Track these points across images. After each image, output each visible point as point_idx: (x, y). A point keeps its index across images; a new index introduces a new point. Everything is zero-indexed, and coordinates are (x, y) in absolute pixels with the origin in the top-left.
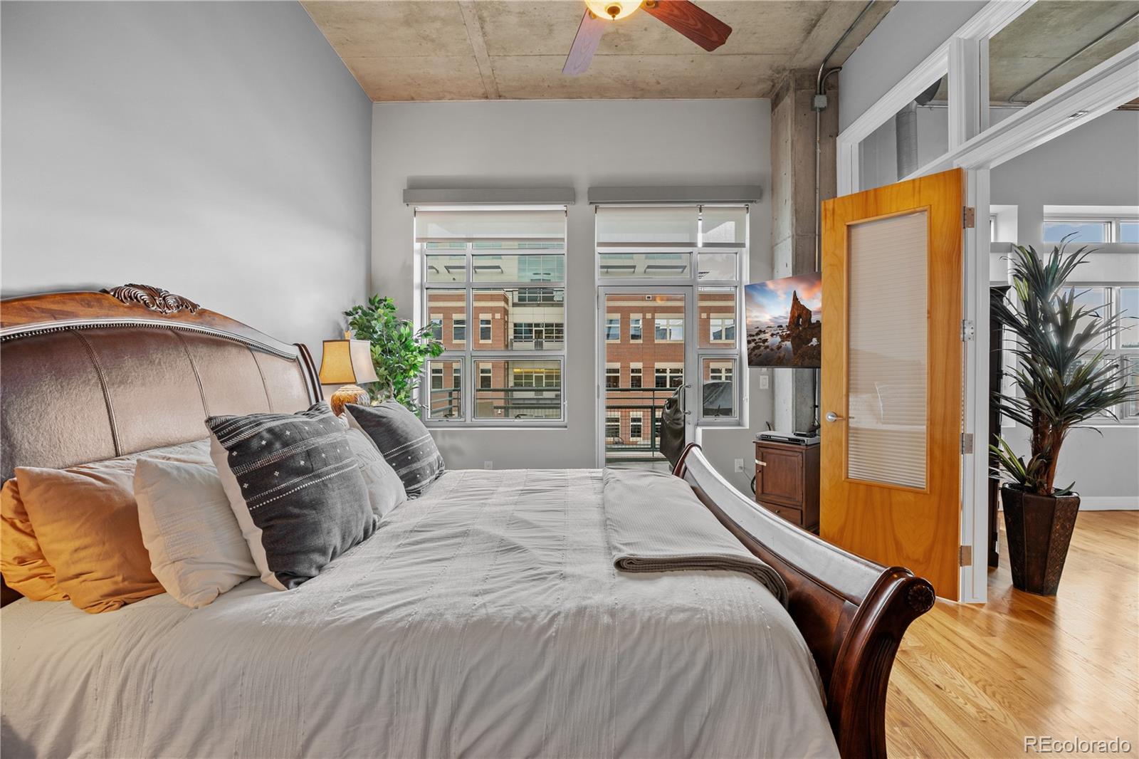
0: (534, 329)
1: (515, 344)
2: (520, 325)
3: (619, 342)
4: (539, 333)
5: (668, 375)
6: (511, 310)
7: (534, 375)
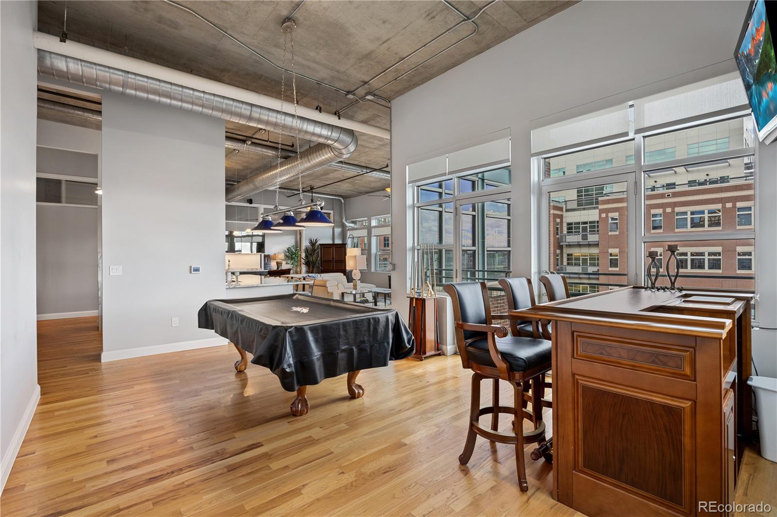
0: (581, 226)
1: (567, 237)
2: (571, 224)
3: (618, 234)
4: (585, 229)
5: (689, 257)
6: (565, 214)
7: (581, 258)
